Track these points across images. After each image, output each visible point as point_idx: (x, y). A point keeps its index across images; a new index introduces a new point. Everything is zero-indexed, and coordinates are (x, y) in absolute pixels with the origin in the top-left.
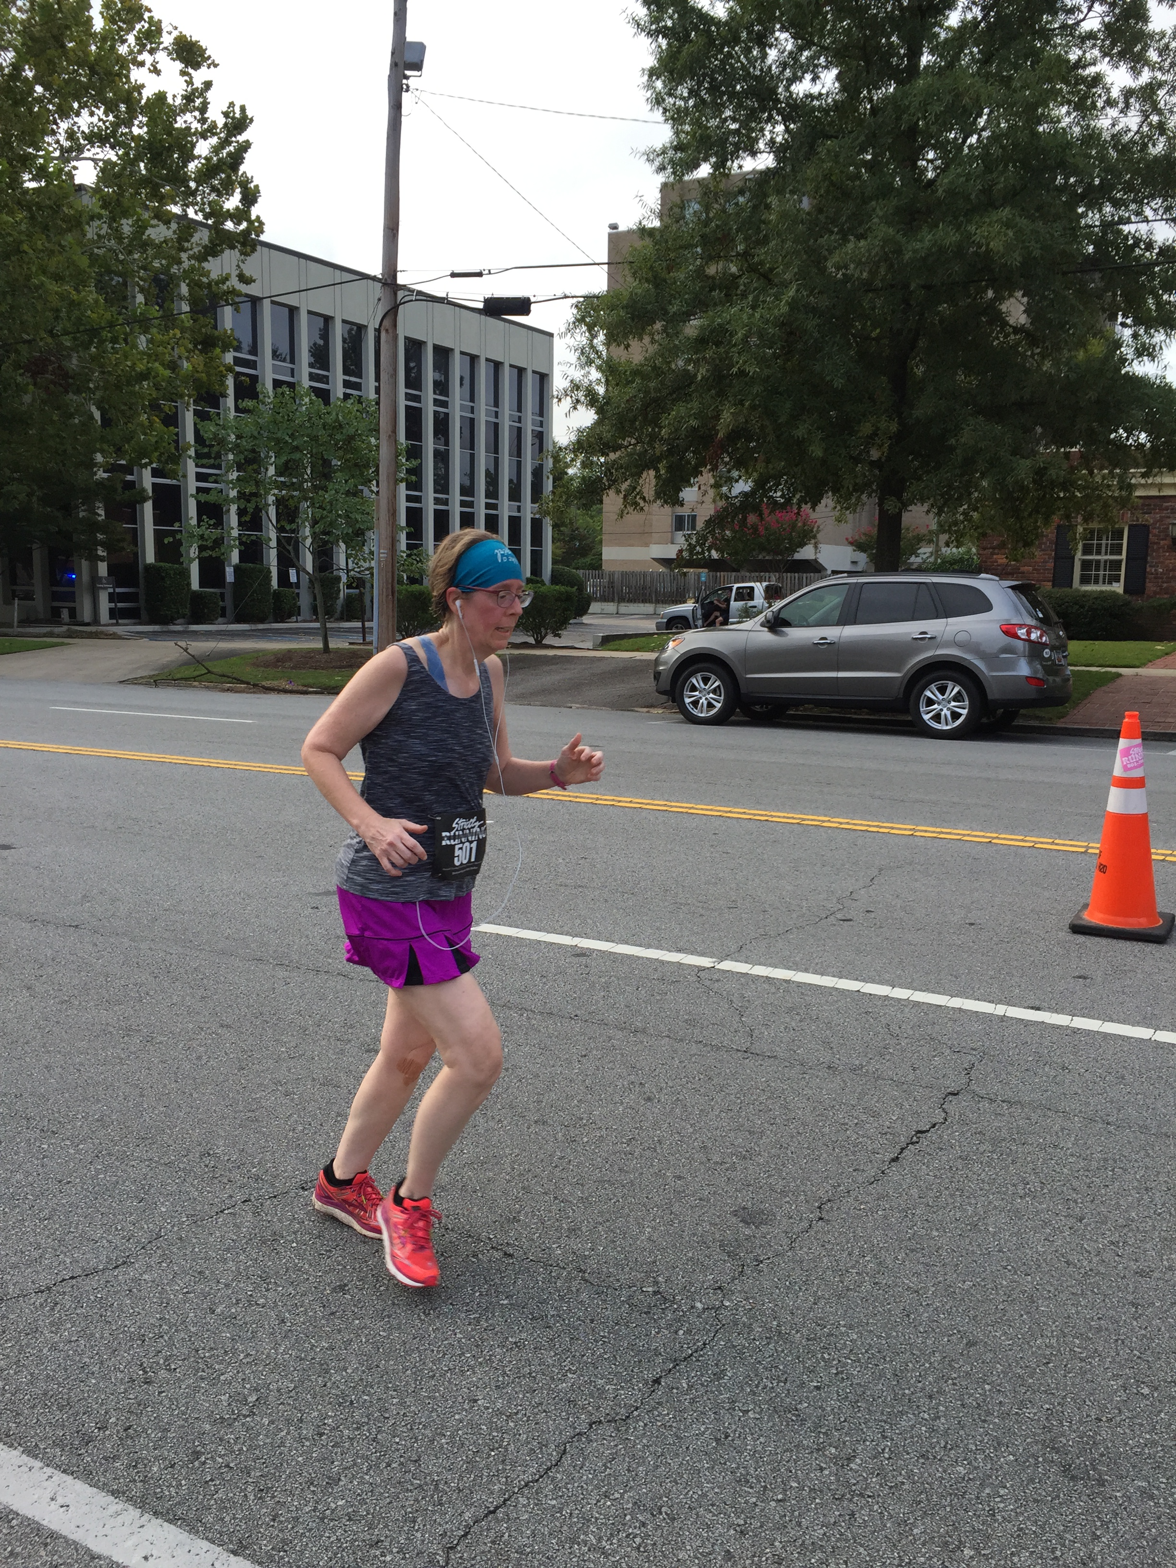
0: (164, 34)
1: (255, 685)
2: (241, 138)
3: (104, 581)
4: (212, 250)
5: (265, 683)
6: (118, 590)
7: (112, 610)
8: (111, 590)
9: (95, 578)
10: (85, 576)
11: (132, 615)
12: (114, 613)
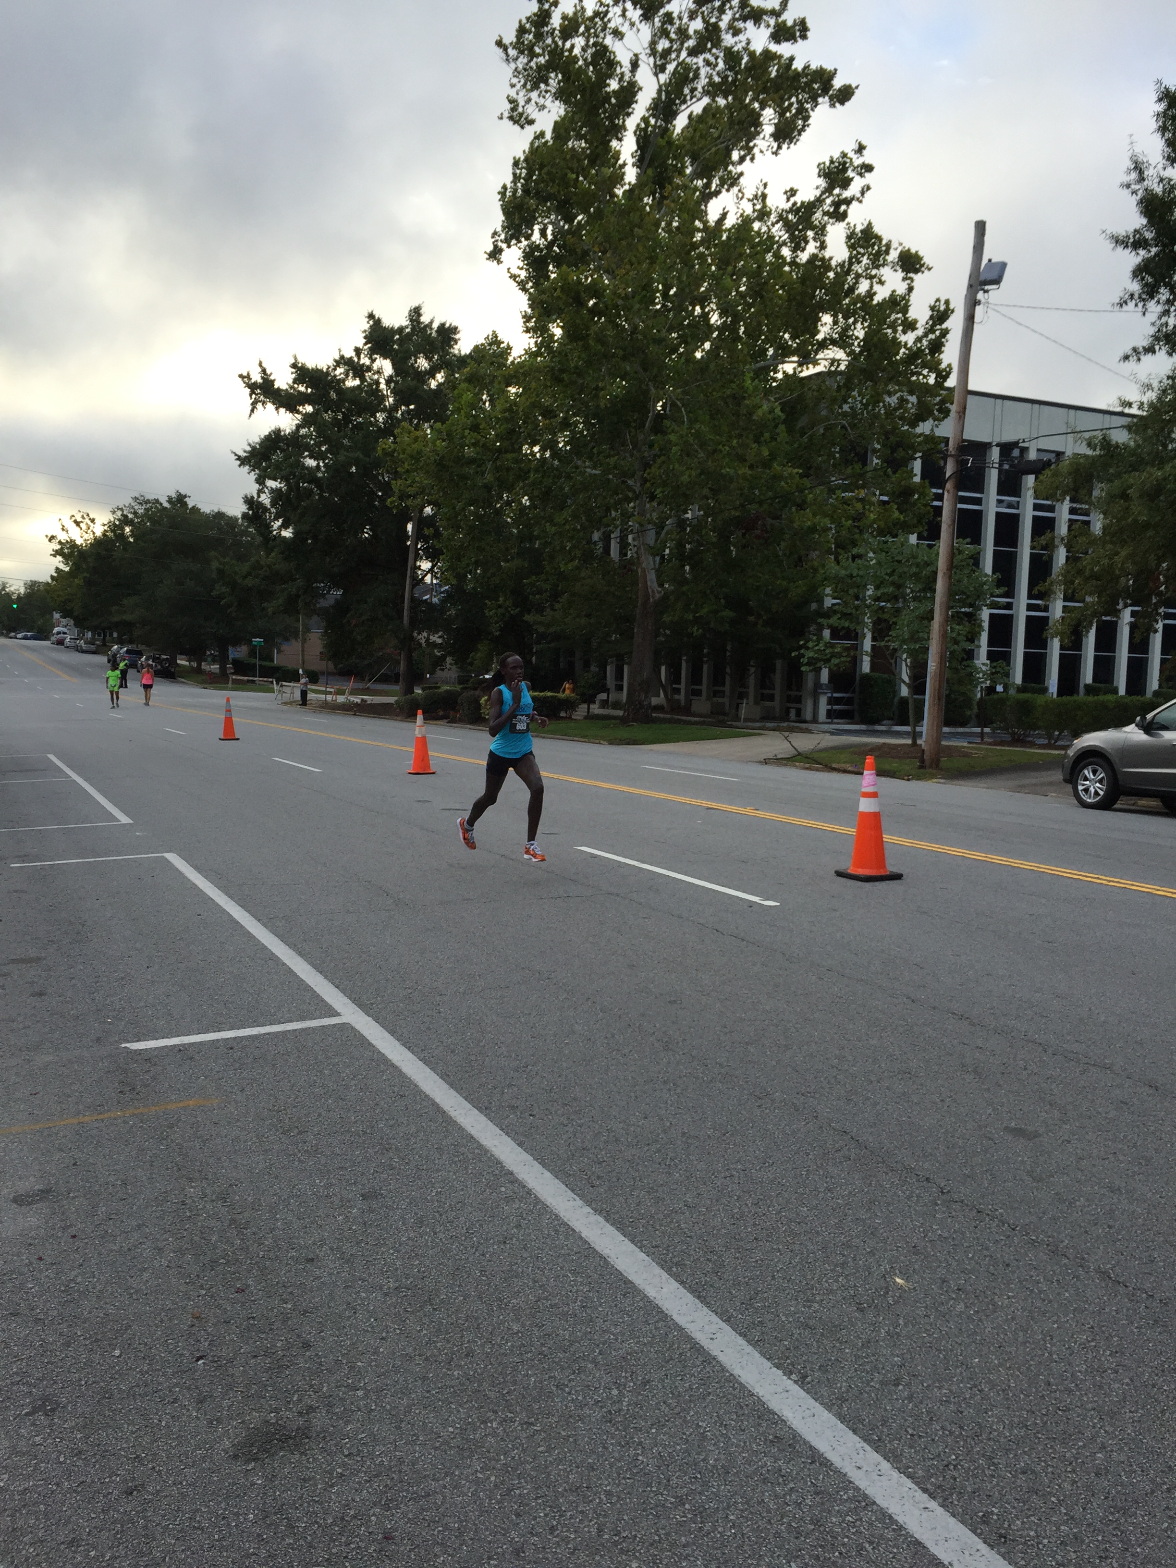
0: (892, 251)
1: (826, 766)
2: (944, 326)
3: (824, 687)
4: (920, 417)
5: (834, 765)
6: (835, 695)
7: (829, 711)
8: (830, 695)
9: (818, 685)
10: (810, 683)
11: (846, 716)
12: (830, 714)
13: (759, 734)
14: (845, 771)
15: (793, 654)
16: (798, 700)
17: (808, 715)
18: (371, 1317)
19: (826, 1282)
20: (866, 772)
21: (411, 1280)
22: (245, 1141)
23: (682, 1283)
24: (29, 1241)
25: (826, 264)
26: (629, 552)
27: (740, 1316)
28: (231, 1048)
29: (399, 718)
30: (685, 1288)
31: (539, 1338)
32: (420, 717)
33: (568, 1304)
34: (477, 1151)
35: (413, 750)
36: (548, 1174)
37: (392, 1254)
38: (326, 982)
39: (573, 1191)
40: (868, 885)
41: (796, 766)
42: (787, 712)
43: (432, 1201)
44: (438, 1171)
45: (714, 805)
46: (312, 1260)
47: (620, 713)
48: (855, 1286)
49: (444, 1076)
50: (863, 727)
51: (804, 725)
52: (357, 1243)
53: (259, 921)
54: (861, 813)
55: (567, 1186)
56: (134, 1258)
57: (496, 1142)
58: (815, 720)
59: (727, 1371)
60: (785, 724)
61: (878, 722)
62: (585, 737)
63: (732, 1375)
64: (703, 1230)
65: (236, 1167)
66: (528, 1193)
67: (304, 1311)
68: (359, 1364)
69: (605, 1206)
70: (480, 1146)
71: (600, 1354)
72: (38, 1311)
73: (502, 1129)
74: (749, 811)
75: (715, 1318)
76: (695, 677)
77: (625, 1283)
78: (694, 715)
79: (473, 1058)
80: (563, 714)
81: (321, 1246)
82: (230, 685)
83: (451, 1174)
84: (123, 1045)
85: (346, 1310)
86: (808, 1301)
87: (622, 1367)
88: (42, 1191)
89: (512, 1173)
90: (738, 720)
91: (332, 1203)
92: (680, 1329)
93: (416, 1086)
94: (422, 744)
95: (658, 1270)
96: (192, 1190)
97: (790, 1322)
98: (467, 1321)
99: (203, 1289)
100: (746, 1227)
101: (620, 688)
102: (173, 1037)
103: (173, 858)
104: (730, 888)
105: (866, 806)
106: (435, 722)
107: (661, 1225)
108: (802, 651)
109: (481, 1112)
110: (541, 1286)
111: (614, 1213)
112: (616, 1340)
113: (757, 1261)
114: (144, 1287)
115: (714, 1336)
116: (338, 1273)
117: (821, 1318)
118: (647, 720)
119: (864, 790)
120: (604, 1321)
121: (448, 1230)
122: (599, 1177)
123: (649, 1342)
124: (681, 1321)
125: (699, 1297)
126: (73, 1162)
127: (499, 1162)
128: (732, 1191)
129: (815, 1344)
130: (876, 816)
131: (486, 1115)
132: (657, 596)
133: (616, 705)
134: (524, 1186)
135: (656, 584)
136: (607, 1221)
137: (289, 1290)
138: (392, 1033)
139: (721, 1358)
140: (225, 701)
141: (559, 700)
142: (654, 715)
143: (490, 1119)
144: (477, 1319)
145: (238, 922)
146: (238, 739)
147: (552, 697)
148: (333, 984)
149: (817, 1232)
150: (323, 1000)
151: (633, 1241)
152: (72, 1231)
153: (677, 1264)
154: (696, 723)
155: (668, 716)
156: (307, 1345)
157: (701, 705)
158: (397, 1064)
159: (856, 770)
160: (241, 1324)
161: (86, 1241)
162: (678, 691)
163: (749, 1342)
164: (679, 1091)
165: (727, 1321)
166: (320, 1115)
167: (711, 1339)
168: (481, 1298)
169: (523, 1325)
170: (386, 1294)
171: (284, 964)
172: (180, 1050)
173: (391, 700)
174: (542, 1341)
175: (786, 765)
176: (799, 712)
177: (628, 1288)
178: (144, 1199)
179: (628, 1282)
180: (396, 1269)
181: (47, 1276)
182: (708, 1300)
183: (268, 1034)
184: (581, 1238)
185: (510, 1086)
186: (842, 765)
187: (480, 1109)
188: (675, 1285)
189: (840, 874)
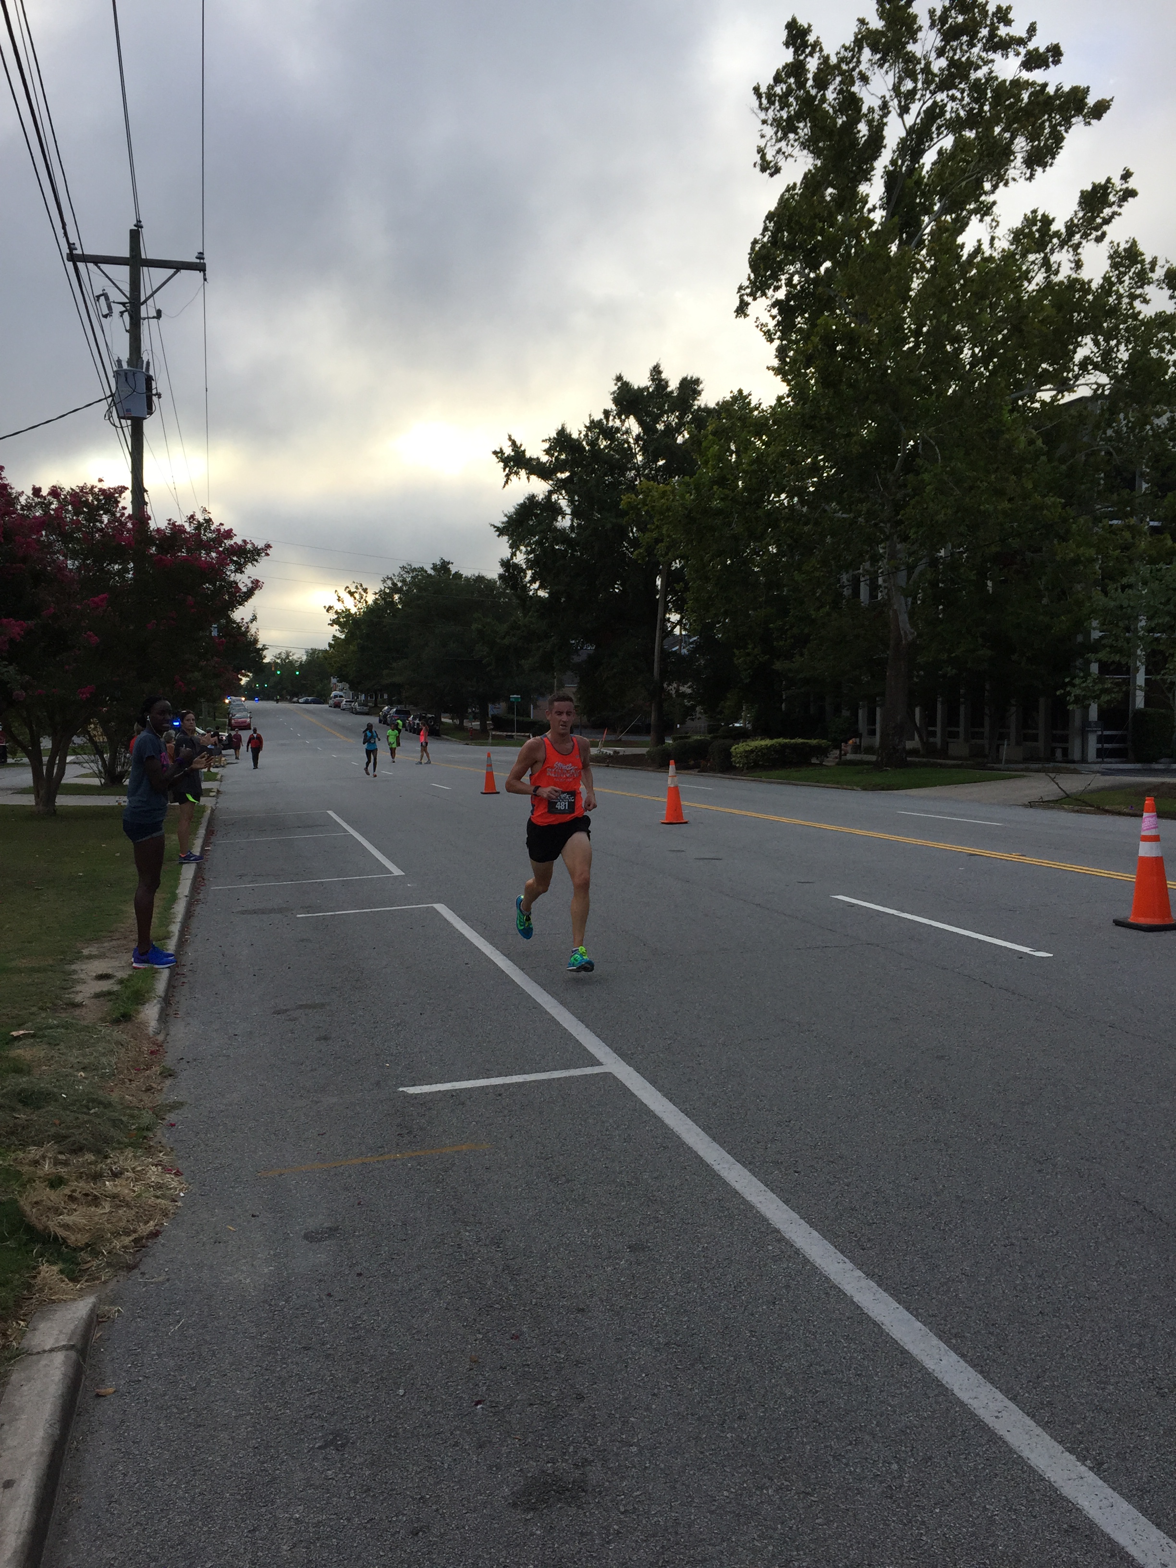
3: (1094, 725)
5: (1107, 808)
6: (1106, 733)
7: (1098, 750)
8: (1100, 733)
9: (1086, 723)
10: (1077, 721)
11: (1119, 754)
12: (1100, 753)
13: (1024, 776)
14: (1120, 814)
15: (1058, 693)
16: (1065, 739)
17: (1077, 756)
18: (642, 1371)
19: (1122, 1363)
20: (1145, 815)
21: (681, 1336)
22: (516, 1187)
23: (963, 1356)
24: (319, 1277)
25: (1084, 287)
26: (880, 594)
27: (1027, 1395)
28: (500, 1095)
29: (650, 769)
30: (966, 1361)
31: (813, 1405)
32: (672, 768)
33: (842, 1372)
34: (742, 1206)
35: (666, 800)
36: (815, 1234)
37: (661, 1309)
38: (587, 1031)
39: (842, 1252)
40: (1151, 934)
41: (1063, 809)
42: (1053, 751)
43: (699, 1256)
44: (704, 1225)
45: (977, 851)
46: (583, 1310)
47: (873, 758)
48: (1154, 1368)
49: (706, 1129)
50: (1138, 766)
51: (1072, 766)
52: (627, 1296)
53: (522, 970)
54: (1142, 859)
55: (836, 1247)
56: (415, 1298)
57: (761, 1198)
58: (1084, 760)
59: (1015, 1453)
60: (1051, 765)
61: (1155, 760)
62: (838, 783)
63: (1020, 1457)
64: (984, 1301)
65: (507, 1213)
66: (796, 1253)
67: (577, 1361)
68: (632, 1419)
69: (876, 1270)
70: (745, 1202)
71: (877, 1425)
72: (329, 1346)
73: (767, 1186)
74: (1014, 857)
75: (999, 1396)
76: (952, 719)
77: (902, 1353)
78: (954, 758)
79: (735, 1111)
80: (814, 761)
81: (592, 1296)
82: (490, 740)
83: (717, 1229)
84: (401, 1089)
85: (617, 1363)
86: (1101, 1382)
87: (901, 1441)
88: (330, 1229)
89: (778, 1231)
90: (1000, 762)
91: (600, 1253)
92: (962, 1404)
93: (678, 1137)
94: (675, 794)
95: (935, 1341)
96: (467, 1234)
97: (1082, 1404)
98: (739, 1382)
99: (480, 1333)
100: (1030, 1300)
101: (872, 733)
102: (445, 1082)
103: (441, 908)
104: (997, 938)
105: (1146, 850)
106: (686, 772)
107: (937, 1294)
108: (1068, 689)
109: (746, 1167)
110: (813, 1351)
111: (887, 1279)
112: (895, 1412)
113: (1043, 1337)
114: (425, 1328)
115: (1000, 1415)
116: (608, 1324)
117: (1116, 1402)
118: (902, 764)
119: (1143, 833)
120: (881, 1391)
121: (716, 1287)
122: (869, 1240)
123: (929, 1416)
124: (964, 1396)
125: (981, 1372)
126: (357, 1202)
127: (764, 1220)
128: (1013, 1261)
129: (1111, 1429)
130: (1158, 861)
131: (750, 1171)
132: (910, 638)
133: (870, 750)
134: (792, 1246)
135: (908, 626)
136: (879, 1285)
137: (562, 1340)
138: (653, 1082)
139: (1008, 1438)
140: (485, 757)
141: (810, 746)
142: (908, 759)
143: (754, 1174)
144: (748, 1381)
145: (503, 971)
146: (498, 793)
147: (803, 743)
148: (595, 1033)
149: (1110, 1310)
150: (585, 1049)
151: (908, 1309)
152: (358, 1269)
153: (956, 1336)
154: (954, 766)
155: (924, 760)
156: (580, 1397)
157: (958, 747)
158: (660, 1115)
159: (1131, 811)
160: (516, 1371)
161: (371, 1279)
162: (933, 734)
163: (1038, 1423)
164: (950, 1151)
165: (1014, 1399)
166: (586, 1164)
167: (997, 1417)
168: (751, 1359)
169: (796, 1390)
170: (657, 1350)
171: (547, 1013)
172: (453, 1096)
173: (643, 751)
174: (816, 1408)
175: (1053, 808)
176: (1065, 752)
177: (905, 1358)
178: (423, 1241)
179: (904, 1352)
180: (666, 1325)
181: (336, 1312)
182: (991, 1376)
183: (534, 1081)
184: (853, 1302)
185: (773, 1140)
186: (1117, 807)
187: (744, 1165)
188: (954, 1357)
189: (1118, 923)
